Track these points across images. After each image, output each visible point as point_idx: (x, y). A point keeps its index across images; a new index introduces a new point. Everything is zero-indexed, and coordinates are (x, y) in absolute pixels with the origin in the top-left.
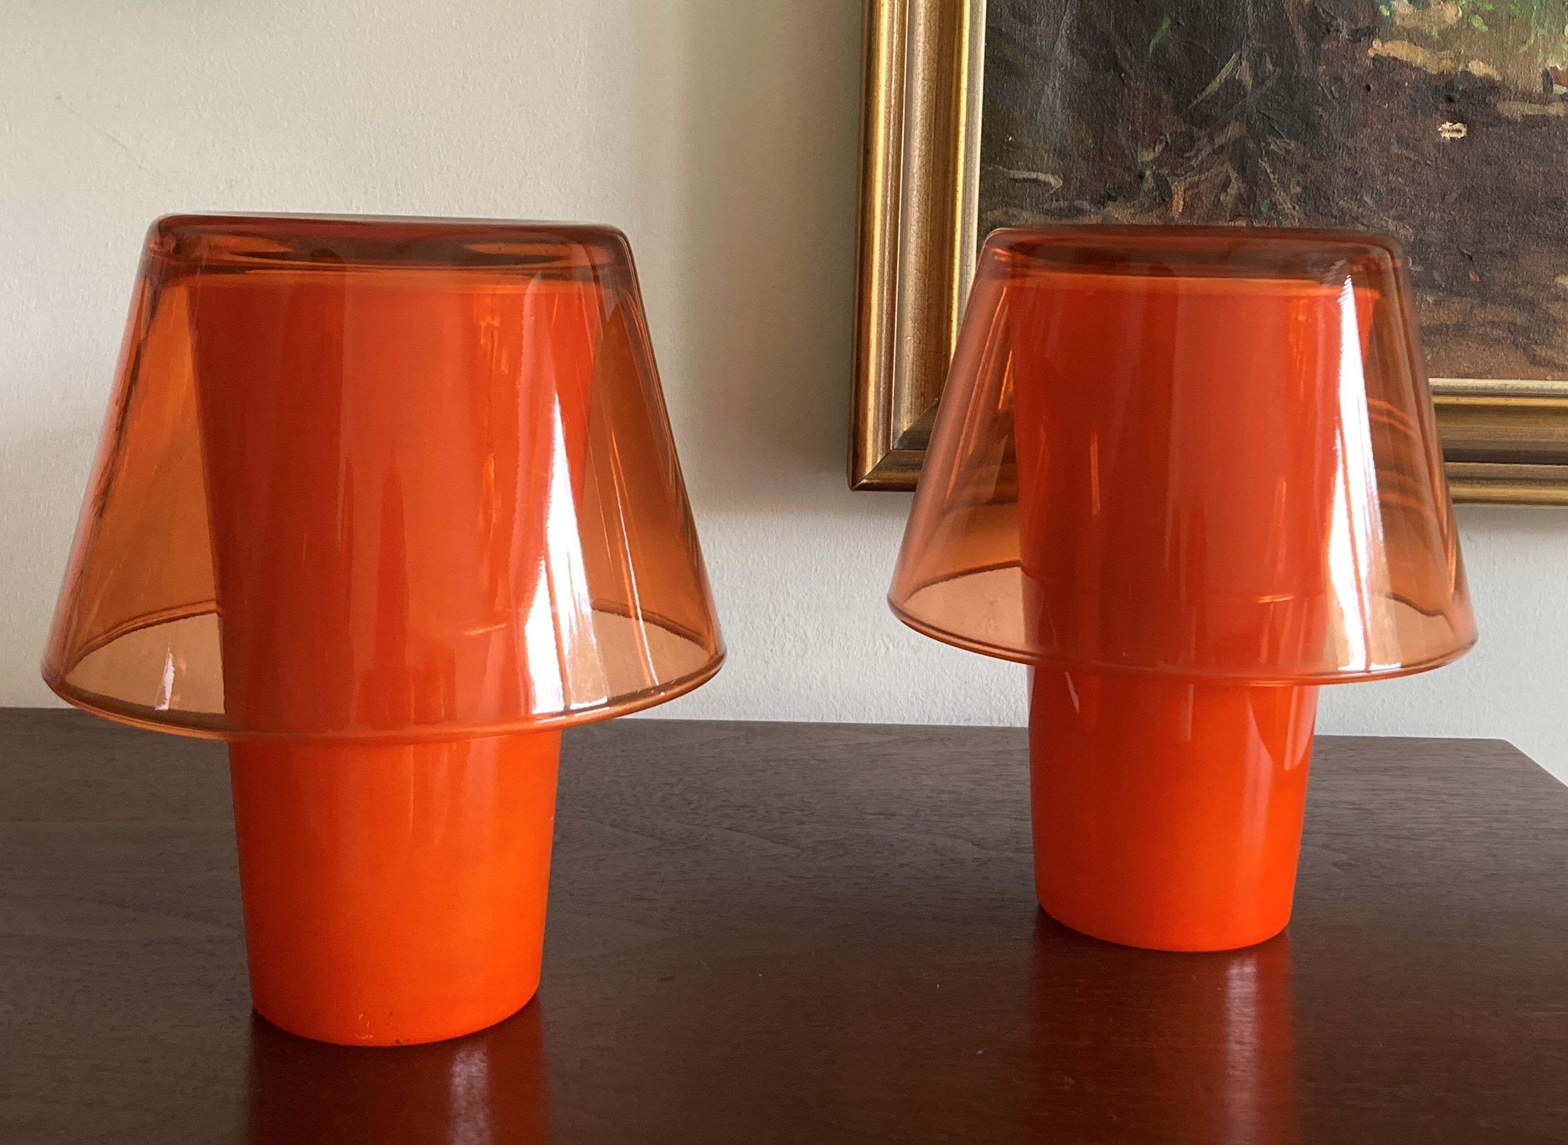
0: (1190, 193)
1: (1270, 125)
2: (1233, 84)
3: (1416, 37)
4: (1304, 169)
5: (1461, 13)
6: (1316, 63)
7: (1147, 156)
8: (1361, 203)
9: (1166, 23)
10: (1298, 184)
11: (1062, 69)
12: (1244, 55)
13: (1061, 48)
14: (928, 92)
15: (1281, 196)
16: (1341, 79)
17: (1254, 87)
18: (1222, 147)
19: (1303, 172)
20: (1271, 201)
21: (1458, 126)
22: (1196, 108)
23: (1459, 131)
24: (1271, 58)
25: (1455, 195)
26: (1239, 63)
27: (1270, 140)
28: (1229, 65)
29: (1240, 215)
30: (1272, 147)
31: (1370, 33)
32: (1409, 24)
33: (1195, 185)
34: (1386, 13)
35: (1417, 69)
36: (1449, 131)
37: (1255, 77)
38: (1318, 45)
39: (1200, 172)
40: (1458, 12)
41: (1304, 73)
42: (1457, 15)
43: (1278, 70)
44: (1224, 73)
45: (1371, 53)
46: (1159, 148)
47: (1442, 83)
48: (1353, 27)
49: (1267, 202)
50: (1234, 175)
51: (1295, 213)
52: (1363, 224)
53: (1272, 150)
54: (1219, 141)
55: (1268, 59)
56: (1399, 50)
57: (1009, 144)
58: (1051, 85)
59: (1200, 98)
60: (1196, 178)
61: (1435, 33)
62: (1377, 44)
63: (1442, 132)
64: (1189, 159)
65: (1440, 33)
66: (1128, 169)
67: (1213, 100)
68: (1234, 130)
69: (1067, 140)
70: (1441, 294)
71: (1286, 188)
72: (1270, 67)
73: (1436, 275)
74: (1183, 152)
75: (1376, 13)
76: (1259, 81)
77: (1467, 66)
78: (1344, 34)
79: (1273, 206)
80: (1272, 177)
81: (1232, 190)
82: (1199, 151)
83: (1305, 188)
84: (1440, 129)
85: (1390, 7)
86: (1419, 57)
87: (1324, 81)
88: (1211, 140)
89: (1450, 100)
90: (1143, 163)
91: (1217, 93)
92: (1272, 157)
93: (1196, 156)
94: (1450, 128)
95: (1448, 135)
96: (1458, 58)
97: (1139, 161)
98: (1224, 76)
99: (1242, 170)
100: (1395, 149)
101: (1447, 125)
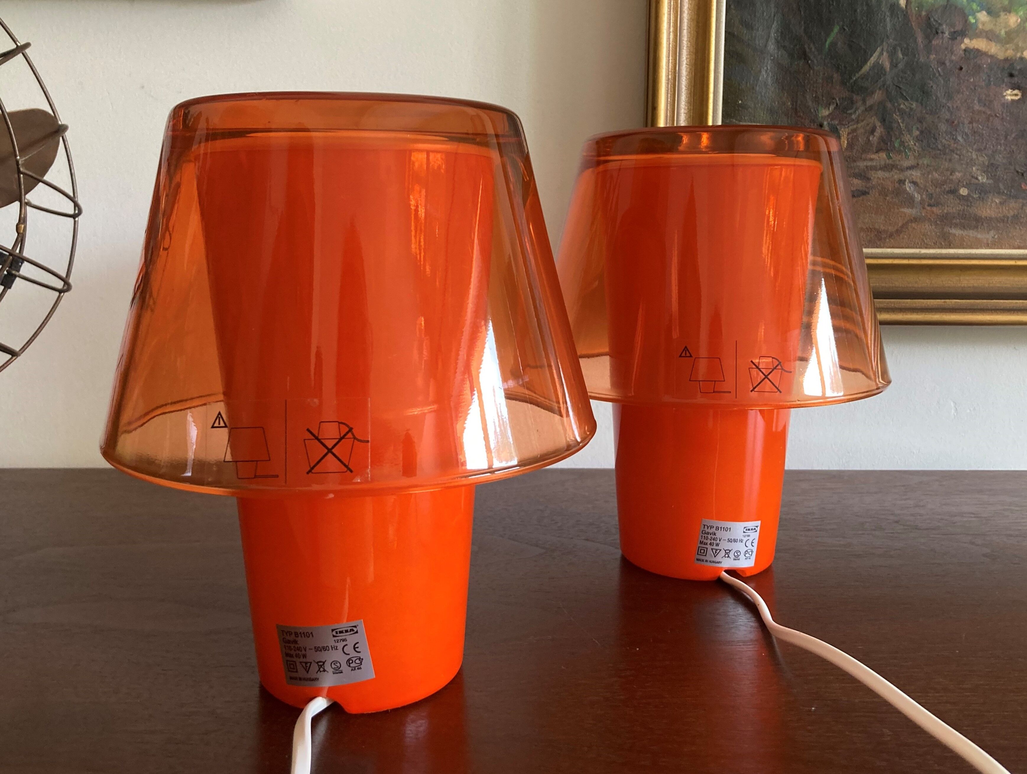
0: (851, 136)
1: (901, 92)
2: (878, 68)
3: (990, 36)
4: (920, 121)
5: (1019, 20)
6: (929, 53)
7: (824, 112)
8: (955, 140)
9: (836, 29)
10: (918, 129)
11: (772, 58)
12: (885, 49)
13: (771, 47)
14: (689, 72)
15: (907, 137)
16: (944, 63)
17: (891, 69)
18: (871, 108)
19: (921, 122)
20: (901, 140)
21: (1016, 92)
22: (855, 82)
23: (1016, 95)
24: (901, 50)
25: (1013, 136)
26: (881, 54)
27: (900, 102)
28: (876, 55)
29: (882, 149)
30: (902, 106)
31: (963, 33)
32: (988, 27)
33: (854, 130)
34: (973, 21)
35: (992, 57)
36: (1011, 95)
37: (891, 63)
38: (930, 42)
39: (858, 122)
40: (1018, 20)
41: (922, 60)
42: (1017, 21)
43: (905, 58)
44: (873, 60)
45: (963, 46)
46: (832, 107)
47: (1007, 66)
48: (952, 30)
49: (898, 141)
50: (878, 124)
51: (915, 148)
52: (957, 154)
53: (902, 108)
54: (869, 102)
55: (900, 52)
56: (980, 44)
57: (739, 105)
58: (765, 68)
59: (857, 75)
60: (855, 126)
61: (1003, 32)
62: (966, 41)
63: (1006, 96)
64: (851, 114)
65: (1006, 33)
66: (813, 121)
67: (865, 77)
68: (878, 96)
69: (775, 104)
70: (1004, 197)
71: (910, 131)
72: (901, 56)
73: (1001, 186)
74: (847, 110)
75: (966, 21)
76: (894, 65)
77: (1022, 54)
78: (947, 34)
79: (902, 143)
80: (901, 125)
81: (877, 134)
82: (857, 109)
83: (922, 132)
84: (1005, 94)
85: (975, 18)
86: (993, 49)
87: (934, 65)
88: (864, 101)
89: (1011, 75)
90: (822, 117)
91: (868, 73)
92: (902, 113)
93: (855, 112)
94: (1012, 93)
95: (1009, 98)
96: (1017, 49)
97: (820, 115)
98: (872, 62)
99: (883, 121)
100: (977, 107)
101: (1009, 92)
